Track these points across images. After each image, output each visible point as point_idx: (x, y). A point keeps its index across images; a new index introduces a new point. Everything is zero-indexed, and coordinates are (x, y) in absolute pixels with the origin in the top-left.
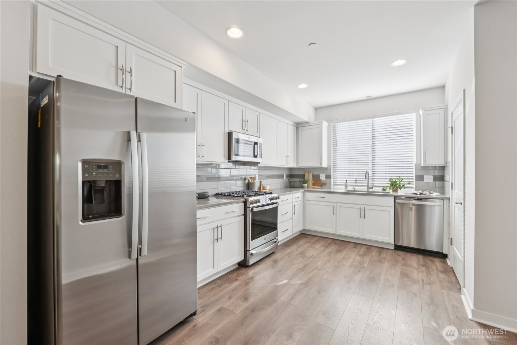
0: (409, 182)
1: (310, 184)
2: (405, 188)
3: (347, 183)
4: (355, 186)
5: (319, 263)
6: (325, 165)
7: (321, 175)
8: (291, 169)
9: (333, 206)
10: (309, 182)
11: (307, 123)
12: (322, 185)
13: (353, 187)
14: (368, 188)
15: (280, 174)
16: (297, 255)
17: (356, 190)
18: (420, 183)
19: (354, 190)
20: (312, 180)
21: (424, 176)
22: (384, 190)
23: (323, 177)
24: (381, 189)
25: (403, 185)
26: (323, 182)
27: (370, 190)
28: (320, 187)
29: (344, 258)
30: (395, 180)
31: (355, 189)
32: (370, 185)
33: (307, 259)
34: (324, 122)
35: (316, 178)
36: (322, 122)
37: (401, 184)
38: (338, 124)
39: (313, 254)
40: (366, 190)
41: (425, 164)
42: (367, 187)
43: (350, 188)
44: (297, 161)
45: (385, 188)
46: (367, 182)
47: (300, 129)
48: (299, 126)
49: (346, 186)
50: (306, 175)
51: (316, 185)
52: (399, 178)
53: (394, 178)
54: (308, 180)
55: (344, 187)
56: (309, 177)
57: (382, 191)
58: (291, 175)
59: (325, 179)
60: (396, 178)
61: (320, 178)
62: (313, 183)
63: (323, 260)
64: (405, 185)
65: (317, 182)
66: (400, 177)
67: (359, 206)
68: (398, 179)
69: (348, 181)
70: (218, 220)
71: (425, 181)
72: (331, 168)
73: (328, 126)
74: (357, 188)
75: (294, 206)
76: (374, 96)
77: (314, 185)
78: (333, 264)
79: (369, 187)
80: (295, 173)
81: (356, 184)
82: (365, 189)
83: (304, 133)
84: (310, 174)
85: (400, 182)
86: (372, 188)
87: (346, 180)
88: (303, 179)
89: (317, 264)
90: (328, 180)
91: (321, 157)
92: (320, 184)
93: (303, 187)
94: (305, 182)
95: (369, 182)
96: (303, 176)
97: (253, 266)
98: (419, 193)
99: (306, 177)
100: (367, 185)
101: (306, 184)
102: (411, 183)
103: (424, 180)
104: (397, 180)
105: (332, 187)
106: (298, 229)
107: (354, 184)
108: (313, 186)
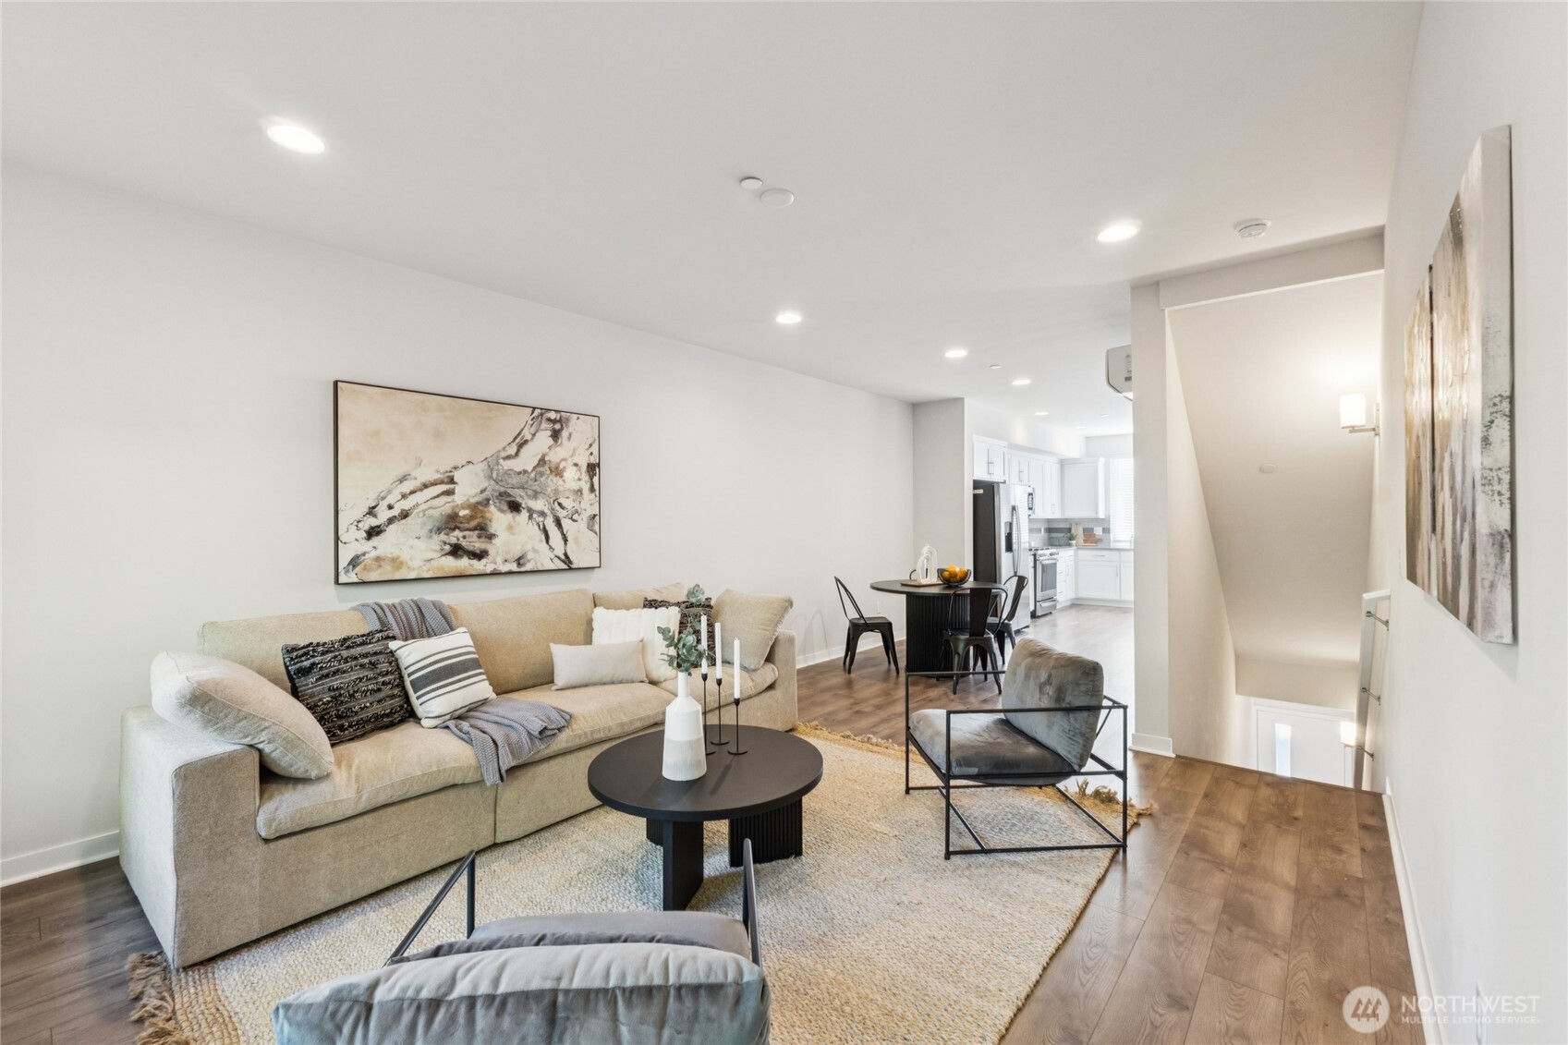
1: (1081, 540)
6: (1101, 516)
7: (1095, 528)
8: (1049, 521)
9: (1116, 565)
10: (1079, 538)
11: (1078, 459)
12: (1098, 541)
20: (1082, 535)
23: (1098, 531)
26: (1099, 537)
28: (1095, 543)
34: (1101, 459)
35: (1089, 534)
36: (1098, 460)
44: (1063, 510)
47: (1066, 468)
48: (1063, 464)
50: (1073, 528)
51: (1090, 540)
54: (1077, 535)
56: (1077, 531)
58: (1052, 528)
59: (1102, 533)
61: (1095, 532)
62: (1085, 538)
65: (1089, 536)
72: (1110, 518)
77: (1085, 541)
80: (1055, 526)
83: (1073, 473)
84: (1080, 528)
88: (1069, 535)
90: (1106, 534)
91: (1097, 506)
92: (1095, 539)
93: (1070, 545)
94: (1071, 538)
96: (1069, 530)
99: (1073, 531)
101: (1074, 540)
105: (1112, 544)
106: (1072, 595)
108: (1085, 543)
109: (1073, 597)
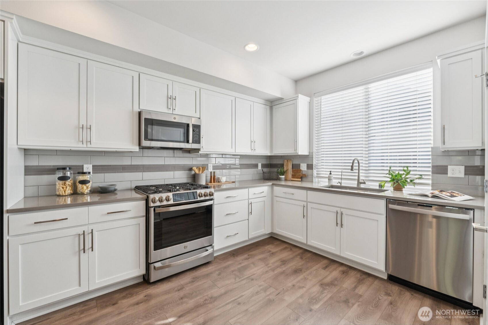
0: (421, 175)
1: (289, 175)
2: (415, 184)
3: (331, 175)
4: (341, 179)
5: (248, 293)
7: (301, 164)
8: (270, 157)
9: (303, 205)
10: (288, 173)
11: (281, 99)
12: (302, 177)
13: (338, 181)
14: (359, 183)
15: (250, 163)
16: (233, 272)
17: (343, 185)
18: (441, 177)
19: (339, 184)
20: (291, 171)
21: (447, 166)
22: (380, 186)
23: (303, 167)
24: (377, 184)
25: (411, 181)
26: (304, 173)
27: (362, 186)
28: (300, 180)
29: (294, 285)
30: (397, 172)
31: (341, 184)
32: (361, 178)
33: (241, 279)
34: (300, 96)
35: (296, 168)
36: (298, 96)
37: (407, 178)
38: (323, 97)
39: (255, 273)
40: (356, 186)
41: (444, 146)
42: (357, 180)
43: (335, 182)
44: (271, 147)
45: (383, 184)
46: (357, 174)
47: (274, 107)
48: (272, 104)
49: (330, 179)
50: (285, 164)
51: (296, 176)
52: (406, 169)
53: (397, 169)
54: (287, 171)
55: (327, 180)
56: (288, 167)
57: (378, 188)
58: (270, 164)
59: (306, 170)
60: (402, 168)
61: (301, 169)
62: (293, 174)
63: (260, 286)
64: (414, 180)
65: (297, 173)
66: (407, 167)
67: (335, 209)
68: (404, 170)
69: (332, 173)
70: (89, 224)
71: (450, 174)
72: (313, 155)
73: (309, 101)
74: (345, 183)
75: (251, 204)
76: (366, 52)
77: (293, 176)
78: (269, 295)
79: (360, 181)
80: (275, 162)
81: (343, 177)
82: (354, 184)
83: (280, 112)
84: (290, 164)
85: (406, 175)
86: (364, 183)
87: (331, 171)
88: (281, 170)
89: (243, 294)
90: (310, 171)
91: (295, 142)
92: (300, 175)
93: (279, 179)
94: (283, 173)
95: (361, 174)
96: (282, 166)
97: (159, 283)
98: (430, 195)
99: (285, 167)
100: (357, 178)
101: (283, 175)
102: (423, 177)
103: (447, 174)
104: (401, 172)
105: (314, 179)
106: (261, 232)
107: (340, 177)
108: (293, 178)
109: (270, 232)
